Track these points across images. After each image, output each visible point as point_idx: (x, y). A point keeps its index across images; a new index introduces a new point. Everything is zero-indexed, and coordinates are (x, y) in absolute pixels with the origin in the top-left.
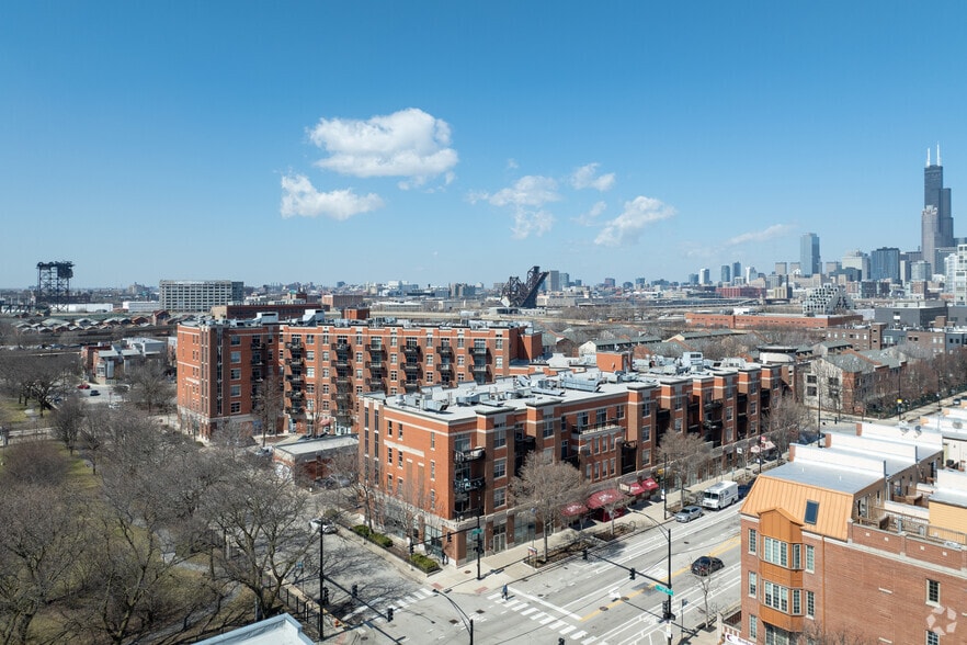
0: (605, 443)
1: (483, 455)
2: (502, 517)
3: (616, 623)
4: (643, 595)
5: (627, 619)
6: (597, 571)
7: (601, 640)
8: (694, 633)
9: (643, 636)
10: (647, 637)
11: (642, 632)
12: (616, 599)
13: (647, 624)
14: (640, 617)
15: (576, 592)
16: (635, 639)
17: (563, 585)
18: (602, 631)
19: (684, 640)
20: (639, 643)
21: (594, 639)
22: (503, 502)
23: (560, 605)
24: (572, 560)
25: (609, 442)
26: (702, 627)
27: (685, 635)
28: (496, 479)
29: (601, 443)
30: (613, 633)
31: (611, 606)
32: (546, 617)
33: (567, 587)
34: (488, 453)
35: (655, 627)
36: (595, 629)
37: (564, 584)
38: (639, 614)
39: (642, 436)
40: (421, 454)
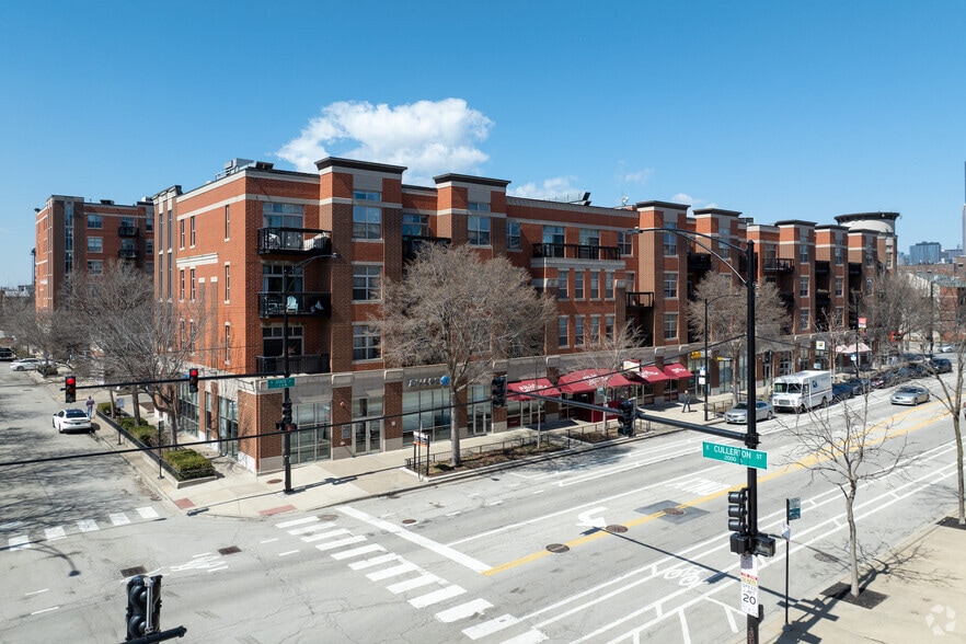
0: (594, 284)
1: (326, 247)
2: (372, 384)
3: (585, 580)
4: (665, 523)
5: (615, 573)
6: (561, 483)
7: (528, 625)
8: (821, 611)
9: (661, 616)
10: (676, 618)
11: (657, 604)
12: (596, 530)
13: (673, 584)
14: (655, 568)
15: (495, 517)
16: (633, 624)
17: (474, 505)
18: (541, 601)
19: (793, 632)
20: (647, 636)
21: (509, 620)
22: (375, 353)
23: (443, 540)
24: (513, 467)
25: (603, 284)
26: (841, 593)
27: (795, 615)
28: (357, 302)
29: (588, 282)
30: (568, 608)
31: (577, 543)
32: (397, 563)
33: (482, 507)
34: (336, 245)
35: (697, 592)
36: (518, 598)
37: (479, 502)
38: (652, 560)
39: (662, 287)
40: (212, 259)
